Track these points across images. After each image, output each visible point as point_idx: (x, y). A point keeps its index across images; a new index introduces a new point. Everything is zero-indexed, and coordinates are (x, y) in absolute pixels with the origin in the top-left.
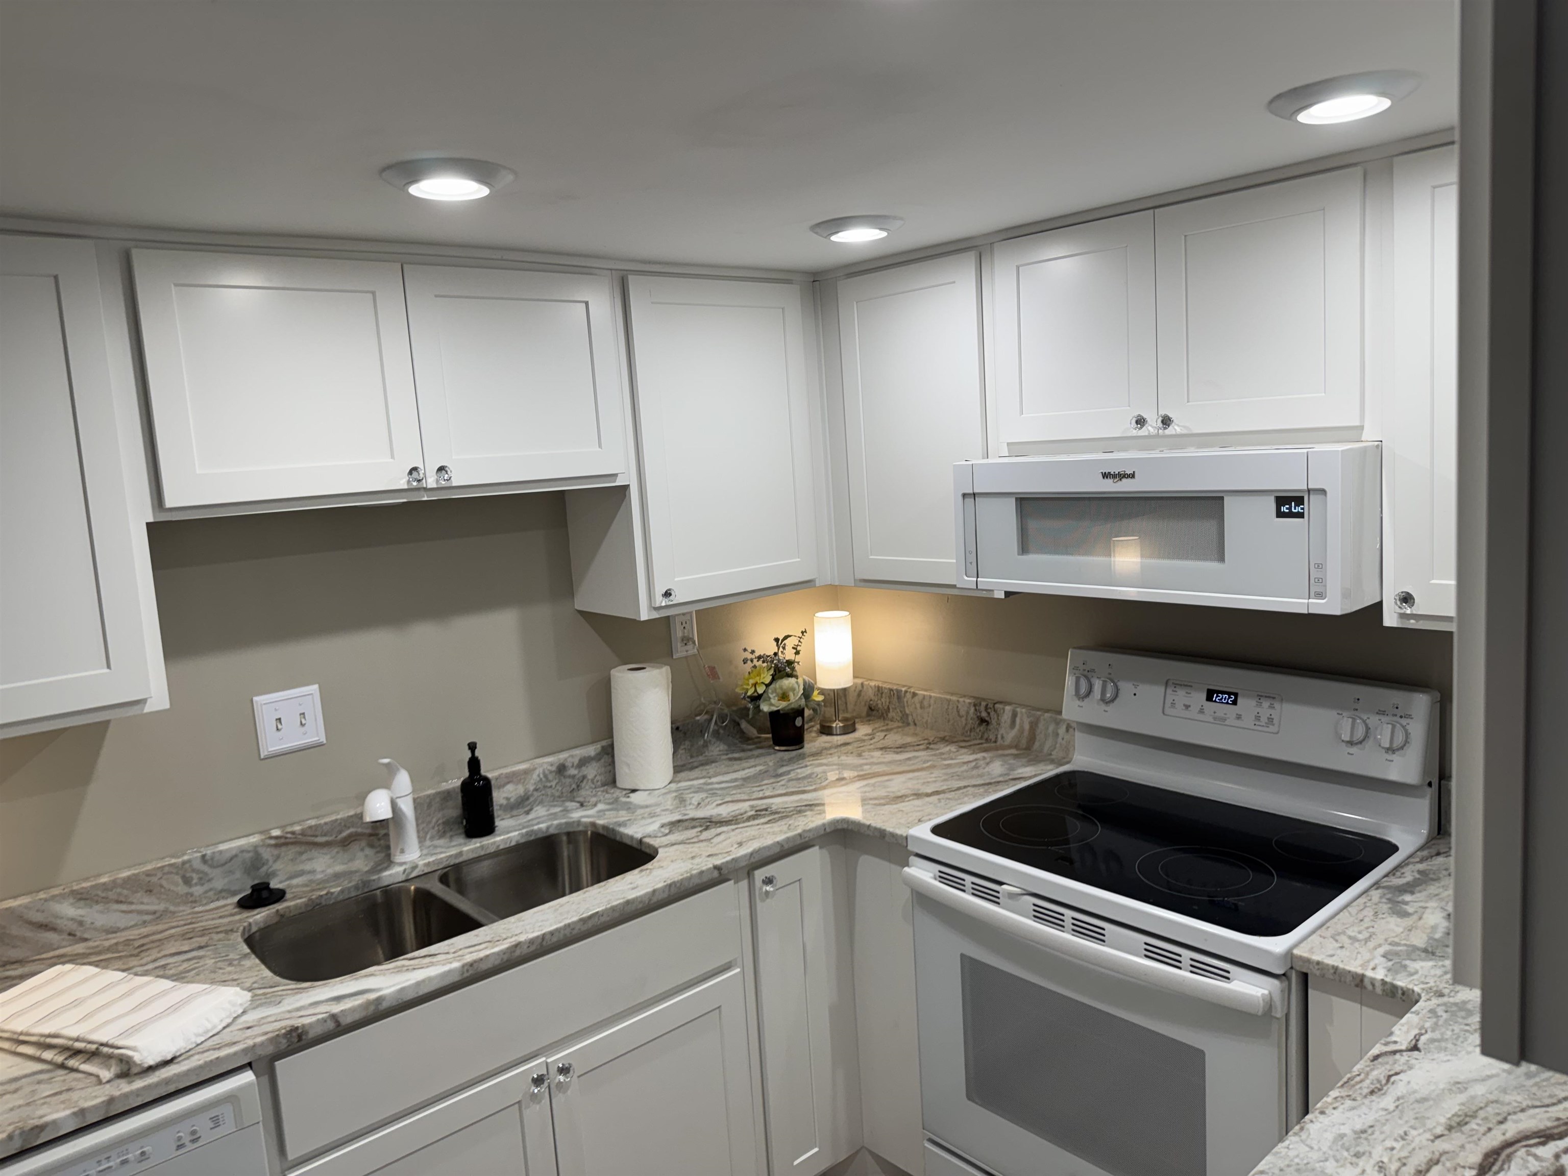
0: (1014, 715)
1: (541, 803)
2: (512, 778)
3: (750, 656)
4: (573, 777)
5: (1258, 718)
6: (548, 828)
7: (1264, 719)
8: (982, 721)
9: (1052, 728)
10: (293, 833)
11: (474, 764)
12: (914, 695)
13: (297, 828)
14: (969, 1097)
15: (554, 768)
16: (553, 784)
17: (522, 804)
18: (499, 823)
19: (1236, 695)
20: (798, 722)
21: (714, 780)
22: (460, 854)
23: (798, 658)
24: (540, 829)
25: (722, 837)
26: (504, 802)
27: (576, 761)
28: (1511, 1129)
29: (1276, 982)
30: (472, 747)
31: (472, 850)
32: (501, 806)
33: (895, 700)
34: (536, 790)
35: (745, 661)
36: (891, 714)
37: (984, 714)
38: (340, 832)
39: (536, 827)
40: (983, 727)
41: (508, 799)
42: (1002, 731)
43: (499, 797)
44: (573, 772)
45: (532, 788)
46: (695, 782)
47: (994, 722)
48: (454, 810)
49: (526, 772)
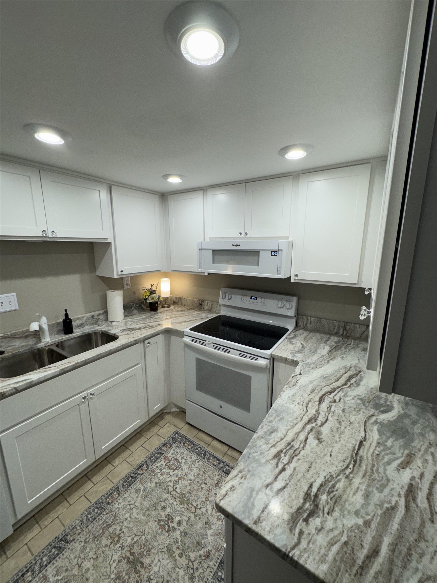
0: (208, 303)
1: (87, 325)
2: (78, 319)
3: (144, 289)
4: (96, 318)
5: (261, 303)
6: (89, 332)
7: (262, 303)
8: (200, 304)
9: (216, 306)
10: (8, 335)
11: (66, 315)
12: (185, 299)
13: (9, 333)
14: (197, 389)
15: (91, 316)
16: (91, 320)
17: (82, 325)
18: (74, 330)
19: (257, 298)
20: (156, 305)
21: (134, 319)
22: (63, 339)
23: (156, 289)
24: (86, 332)
25: (137, 333)
26: (76, 325)
27: (97, 315)
28: (323, 391)
29: (268, 361)
30: (66, 311)
31: (66, 338)
32: (75, 326)
33: (180, 300)
34: (85, 322)
35: (143, 290)
36: (179, 303)
37: (201, 303)
38: (24, 334)
39: (85, 331)
40: (200, 306)
41: (77, 324)
42: (205, 307)
43: (74, 324)
44: (96, 317)
45: (84, 321)
46: (130, 320)
47: (203, 305)
48: (61, 327)
49: (83, 317)
